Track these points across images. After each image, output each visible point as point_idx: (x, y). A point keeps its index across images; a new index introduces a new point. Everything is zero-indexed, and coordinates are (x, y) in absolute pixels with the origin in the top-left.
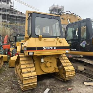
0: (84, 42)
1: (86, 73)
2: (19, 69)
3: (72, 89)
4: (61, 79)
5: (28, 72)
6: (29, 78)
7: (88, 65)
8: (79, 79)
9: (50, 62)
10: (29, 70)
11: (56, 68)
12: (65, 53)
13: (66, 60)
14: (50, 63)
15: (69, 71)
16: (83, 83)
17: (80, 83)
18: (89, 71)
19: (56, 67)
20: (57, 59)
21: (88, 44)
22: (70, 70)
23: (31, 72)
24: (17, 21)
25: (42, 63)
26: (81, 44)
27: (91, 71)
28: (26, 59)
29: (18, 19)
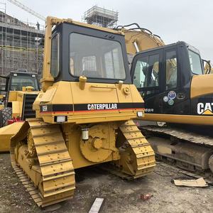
0: (172, 93)
1: (175, 161)
2: (25, 157)
3: (152, 196)
4: (124, 176)
5: (53, 163)
6: (57, 177)
7: (179, 143)
8: (162, 174)
9: (102, 139)
10: (55, 157)
11: (113, 152)
12: (135, 117)
13: (135, 132)
14: (101, 141)
15: (143, 158)
16: (173, 182)
17: (166, 183)
18: (181, 156)
19: (115, 149)
20: (116, 131)
21: (180, 97)
22: (146, 155)
23: (60, 162)
24: (4, 39)
25: (85, 141)
26: (166, 99)
27: (187, 155)
28: (47, 132)
29: (9, 34)
